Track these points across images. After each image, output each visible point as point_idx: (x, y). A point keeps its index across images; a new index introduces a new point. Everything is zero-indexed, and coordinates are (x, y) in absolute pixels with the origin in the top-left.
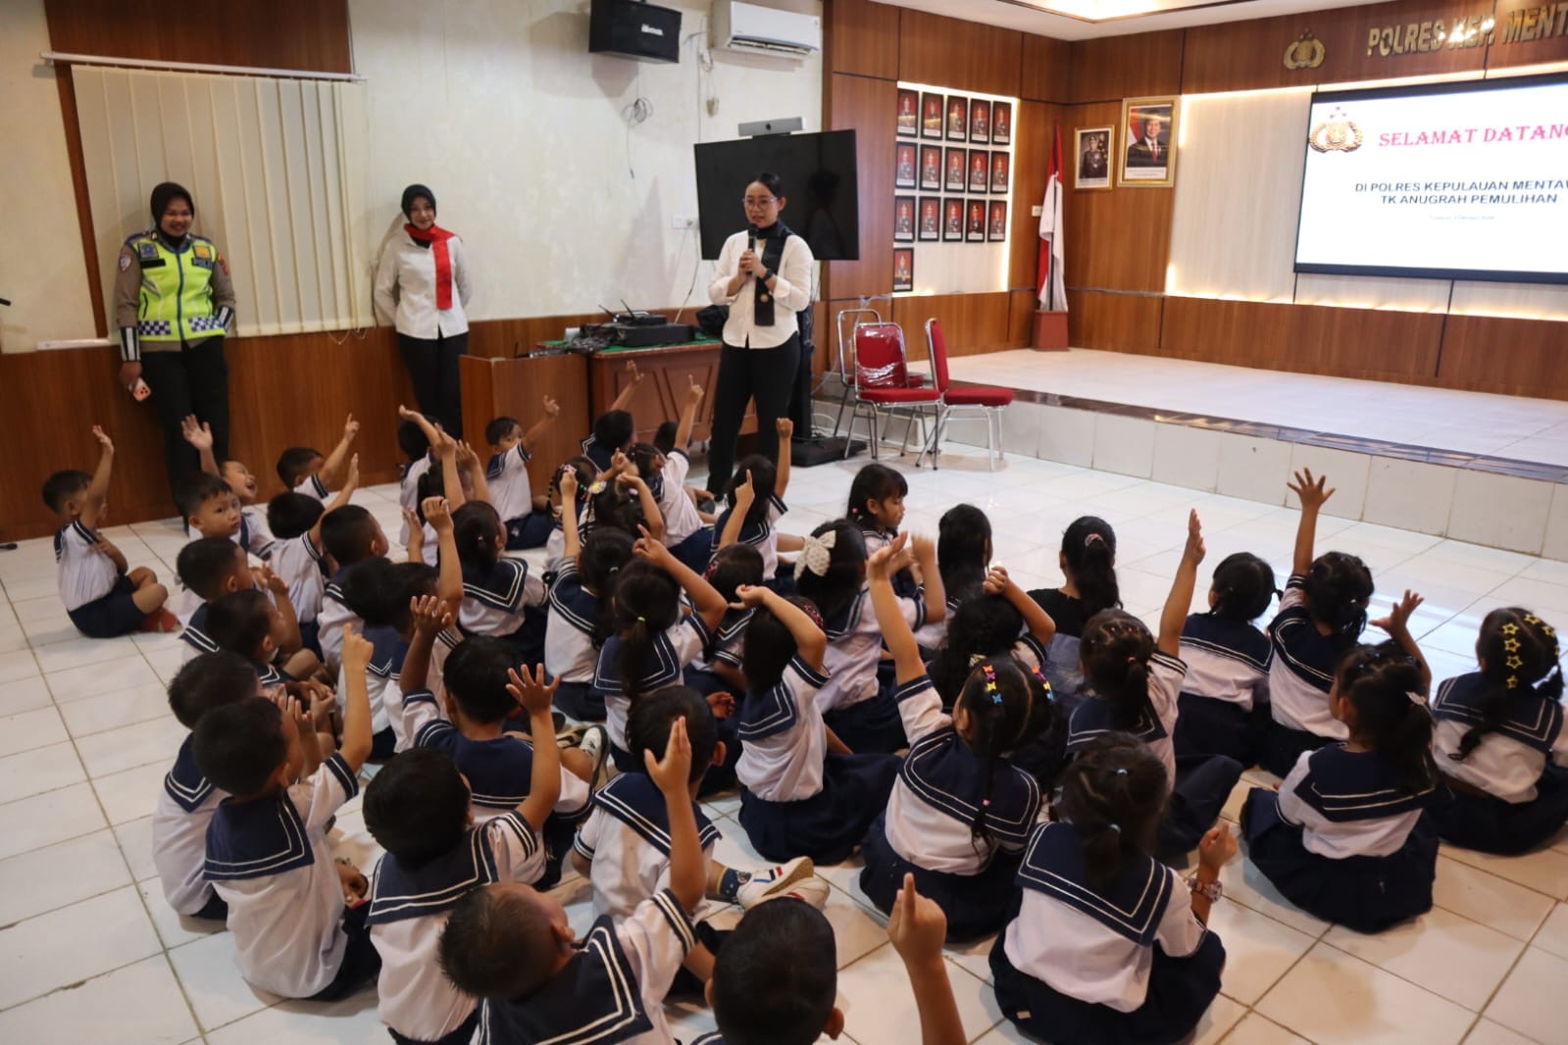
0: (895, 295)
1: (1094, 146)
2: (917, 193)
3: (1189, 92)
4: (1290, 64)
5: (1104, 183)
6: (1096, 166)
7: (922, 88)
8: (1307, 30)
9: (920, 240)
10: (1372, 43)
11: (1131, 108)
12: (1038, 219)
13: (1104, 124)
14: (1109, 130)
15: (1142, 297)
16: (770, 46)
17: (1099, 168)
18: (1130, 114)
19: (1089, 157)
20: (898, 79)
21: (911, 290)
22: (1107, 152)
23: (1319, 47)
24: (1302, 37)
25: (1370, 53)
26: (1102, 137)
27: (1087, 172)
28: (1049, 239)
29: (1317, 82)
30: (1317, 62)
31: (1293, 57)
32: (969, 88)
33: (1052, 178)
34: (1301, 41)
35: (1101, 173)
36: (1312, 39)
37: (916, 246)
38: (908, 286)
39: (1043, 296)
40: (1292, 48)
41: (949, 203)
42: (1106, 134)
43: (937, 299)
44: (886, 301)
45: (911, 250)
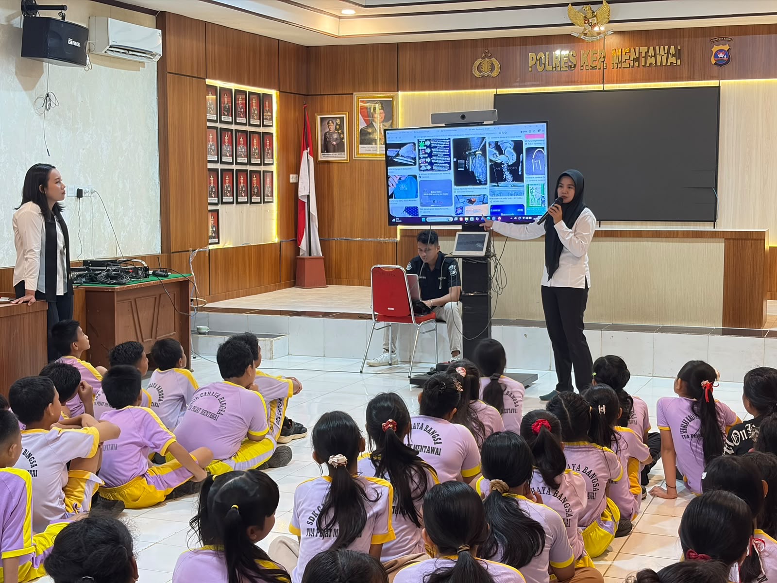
0: (211, 247)
1: (332, 128)
2: (219, 166)
3: (404, 90)
4: (477, 74)
5: (343, 157)
6: (334, 143)
7: (219, 84)
8: (487, 51)
9: (223, 203)
10: (531, 63)
11: (360, 100)
12: (296, 185)
13: (340, 111)
14: (344, 116)
15: (380, 242)
16: (131, 53)
17: (337, 144)
18: (360, 103)
19: (328, 135)
20: (206, 78)
21: (218, 243)
22: (343, 133)
23: (496, 63)
24: (484, 55)
25: (530, 69)
26: (338, 121)
27: (326, 149)
28: (306, 200)
29: (496, 87)
30: (495, 73)
31: (479, 68)
32: (249, 84)
33: (305, 152)
34: (483, 58)
35: (340, 148)
36: (490, 57)
37: (219, 207)
38: (216, 240)
39: (303, 245)
40: (477, 63)
41: (239, 173)
42: (342, 119)
43: (236, 249)
44: (205, 252)
45: (217, 211)
